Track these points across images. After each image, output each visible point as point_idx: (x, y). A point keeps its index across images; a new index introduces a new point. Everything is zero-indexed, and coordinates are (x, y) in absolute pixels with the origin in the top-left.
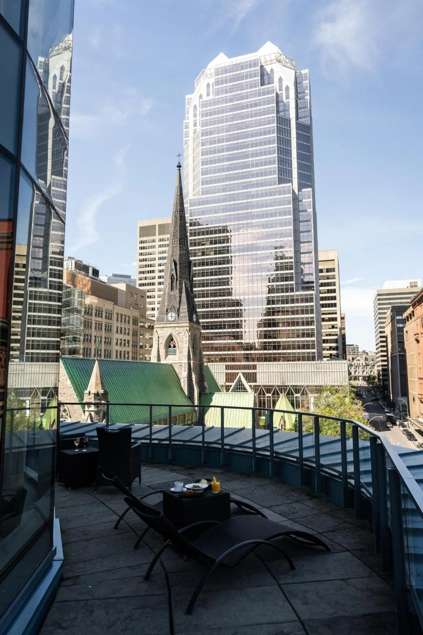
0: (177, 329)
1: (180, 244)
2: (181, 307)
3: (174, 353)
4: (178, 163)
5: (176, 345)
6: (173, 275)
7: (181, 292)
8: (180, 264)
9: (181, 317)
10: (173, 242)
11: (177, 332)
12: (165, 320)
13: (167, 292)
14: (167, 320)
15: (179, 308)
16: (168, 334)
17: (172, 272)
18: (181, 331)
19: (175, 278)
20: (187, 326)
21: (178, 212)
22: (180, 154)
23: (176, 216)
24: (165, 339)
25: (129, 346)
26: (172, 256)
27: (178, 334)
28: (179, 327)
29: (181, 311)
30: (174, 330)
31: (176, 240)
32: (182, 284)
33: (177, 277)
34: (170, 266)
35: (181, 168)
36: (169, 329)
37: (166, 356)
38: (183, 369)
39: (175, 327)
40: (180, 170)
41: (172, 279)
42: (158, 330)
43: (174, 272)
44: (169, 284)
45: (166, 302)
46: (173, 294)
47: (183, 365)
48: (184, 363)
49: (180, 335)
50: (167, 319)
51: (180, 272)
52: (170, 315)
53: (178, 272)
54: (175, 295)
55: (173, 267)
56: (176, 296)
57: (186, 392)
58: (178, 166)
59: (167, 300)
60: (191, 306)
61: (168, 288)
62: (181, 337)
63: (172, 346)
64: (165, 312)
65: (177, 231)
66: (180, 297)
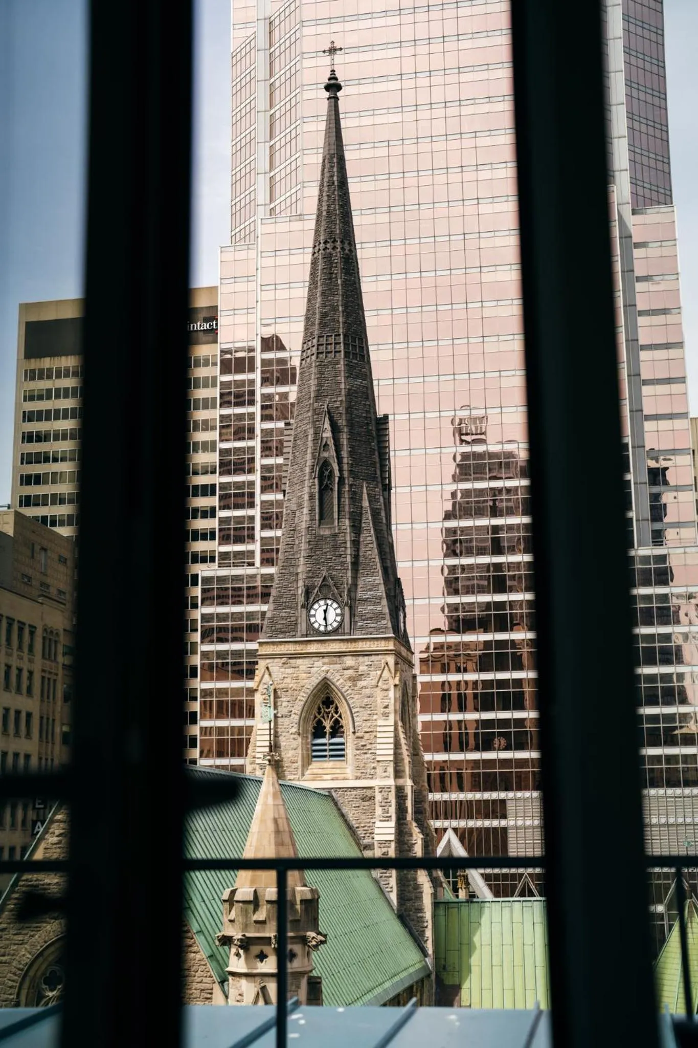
0: (349, 661)
1: (347, 354)
2: (361, 583)
3: (338, 753)
4: (328, 75)
5: (346, 722)
6: (325, 464)
7: (357, 528)
8: (351, 424)
9: (363, 617)
10: (322, 349)
11: (350, 673)
12: (302, 627)
13: (304, 525)
14: (311, 630)
15: (355, 585)
16: (315, 681)
17: (326, 454)
18: (362, 668)
19: (337, 473)
20: (386, 652)
21: (338, 244)
22: (337, 45)
23: (328, 258)
24: (303, 697)
25: (28, 735)
26: (319, 396)
27: (354, 680)
28: (356, 654)
29: (360, 594)
30: (338, 667)
31: (332, 340)
32: (361, 500)
33: (341, 470)
34: (311, 431)
35: (339, 94)
36: (318, 663)
37: (307, 761)
38: (379, 811)
39: (340, 655)
40: (336, 99)
41: (321, 478)
42: (275, 666)
43: (331, 453)
44: (311, 497)
45: (302, 561)
46: (327, 532)
47: (378, 797)
48: (382, 789)
49: (361, 684)
50: (310, 625)
51: (351, 453)
52: (318, 611)
53: (345, 454)
54: (335, 536)
55: (328, 434)
56: (340, 539)
57: (393, 897)
58: (328, 88)
59: (303, 553)
60: (392, 579)
61: (305, 511)
62: (368, 691)
63: (328, 724)
64: (301, 600)
65: (335, 309)
66: (356, 543)
